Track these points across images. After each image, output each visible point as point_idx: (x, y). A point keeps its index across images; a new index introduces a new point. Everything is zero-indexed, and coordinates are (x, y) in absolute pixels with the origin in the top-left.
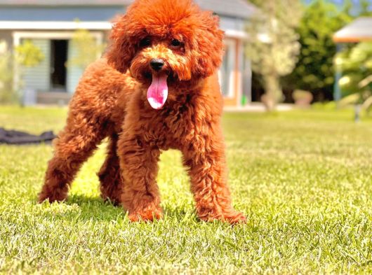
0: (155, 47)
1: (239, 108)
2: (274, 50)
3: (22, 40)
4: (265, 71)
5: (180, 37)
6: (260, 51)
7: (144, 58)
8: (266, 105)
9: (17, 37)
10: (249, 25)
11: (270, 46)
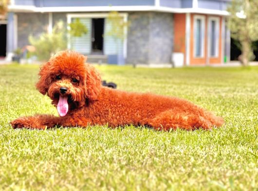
0: (64, 81)
1: (222, 65)
2: (248, 24)
3: (72, 19)
4: (241, 38)
5: (78, 78)
6: (237, 24)
7: (57, 86)
8: (242, 62)
9: (69, 17)
10: (230, 6)
11: (245, 21)
